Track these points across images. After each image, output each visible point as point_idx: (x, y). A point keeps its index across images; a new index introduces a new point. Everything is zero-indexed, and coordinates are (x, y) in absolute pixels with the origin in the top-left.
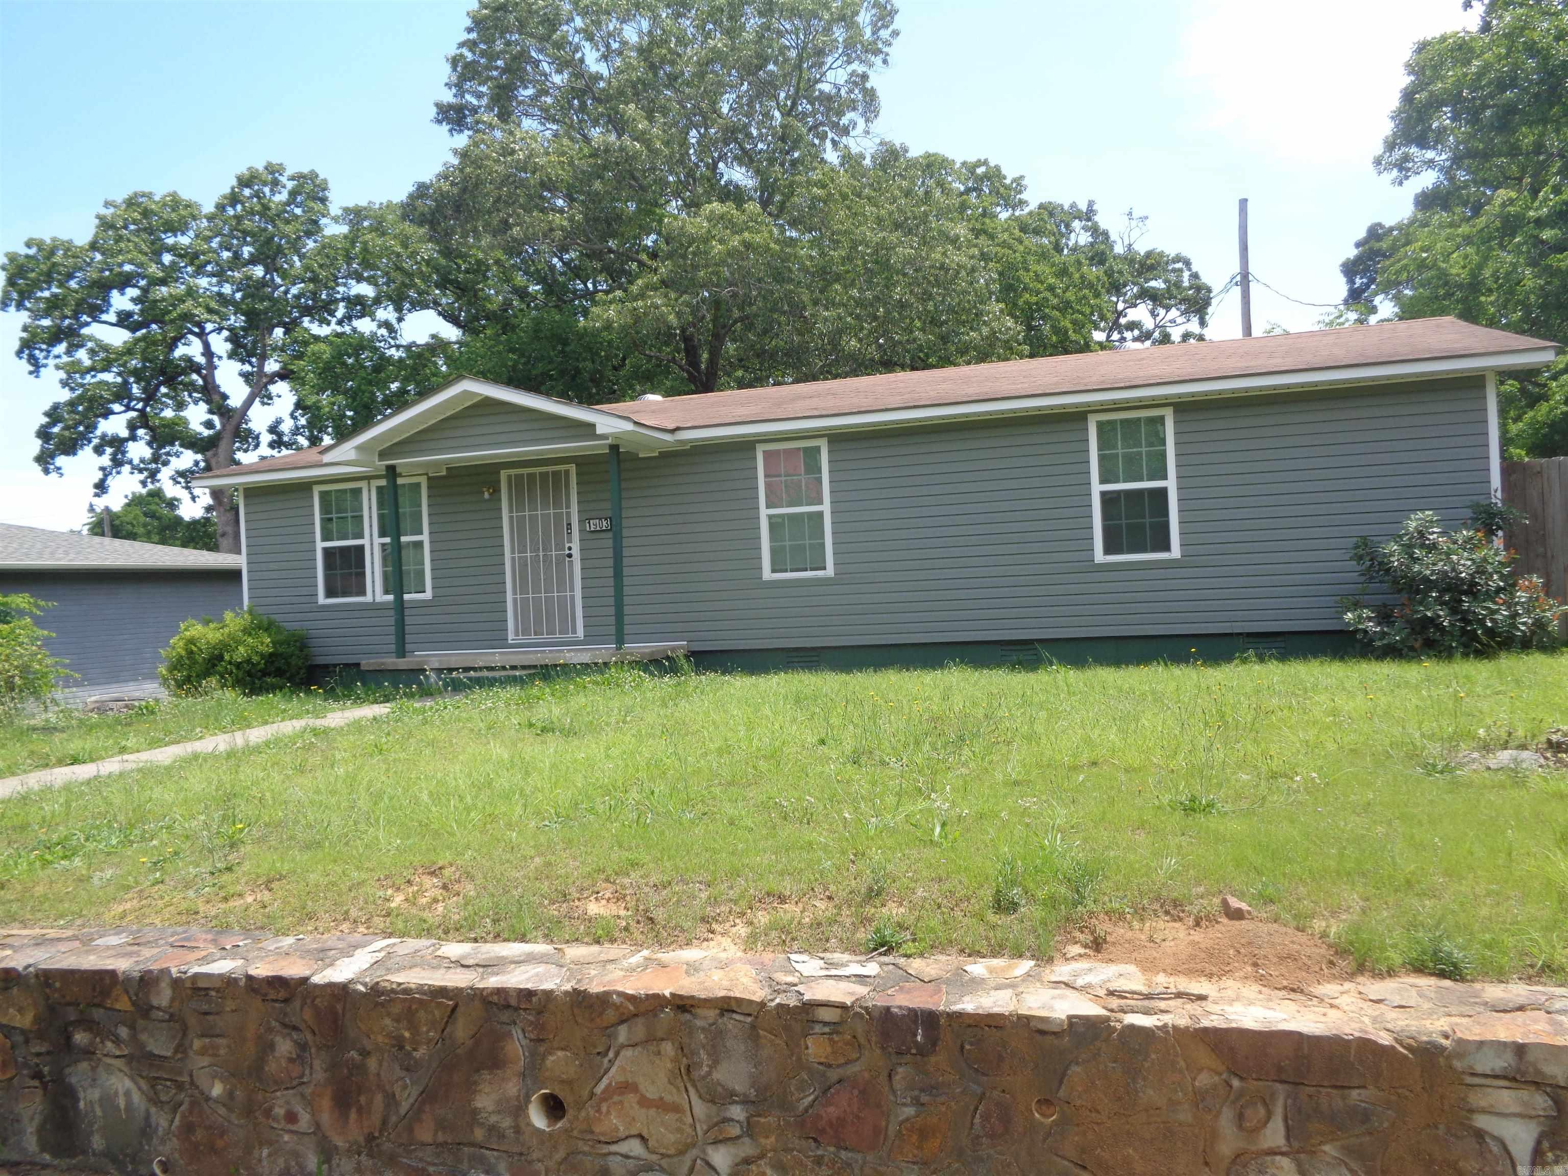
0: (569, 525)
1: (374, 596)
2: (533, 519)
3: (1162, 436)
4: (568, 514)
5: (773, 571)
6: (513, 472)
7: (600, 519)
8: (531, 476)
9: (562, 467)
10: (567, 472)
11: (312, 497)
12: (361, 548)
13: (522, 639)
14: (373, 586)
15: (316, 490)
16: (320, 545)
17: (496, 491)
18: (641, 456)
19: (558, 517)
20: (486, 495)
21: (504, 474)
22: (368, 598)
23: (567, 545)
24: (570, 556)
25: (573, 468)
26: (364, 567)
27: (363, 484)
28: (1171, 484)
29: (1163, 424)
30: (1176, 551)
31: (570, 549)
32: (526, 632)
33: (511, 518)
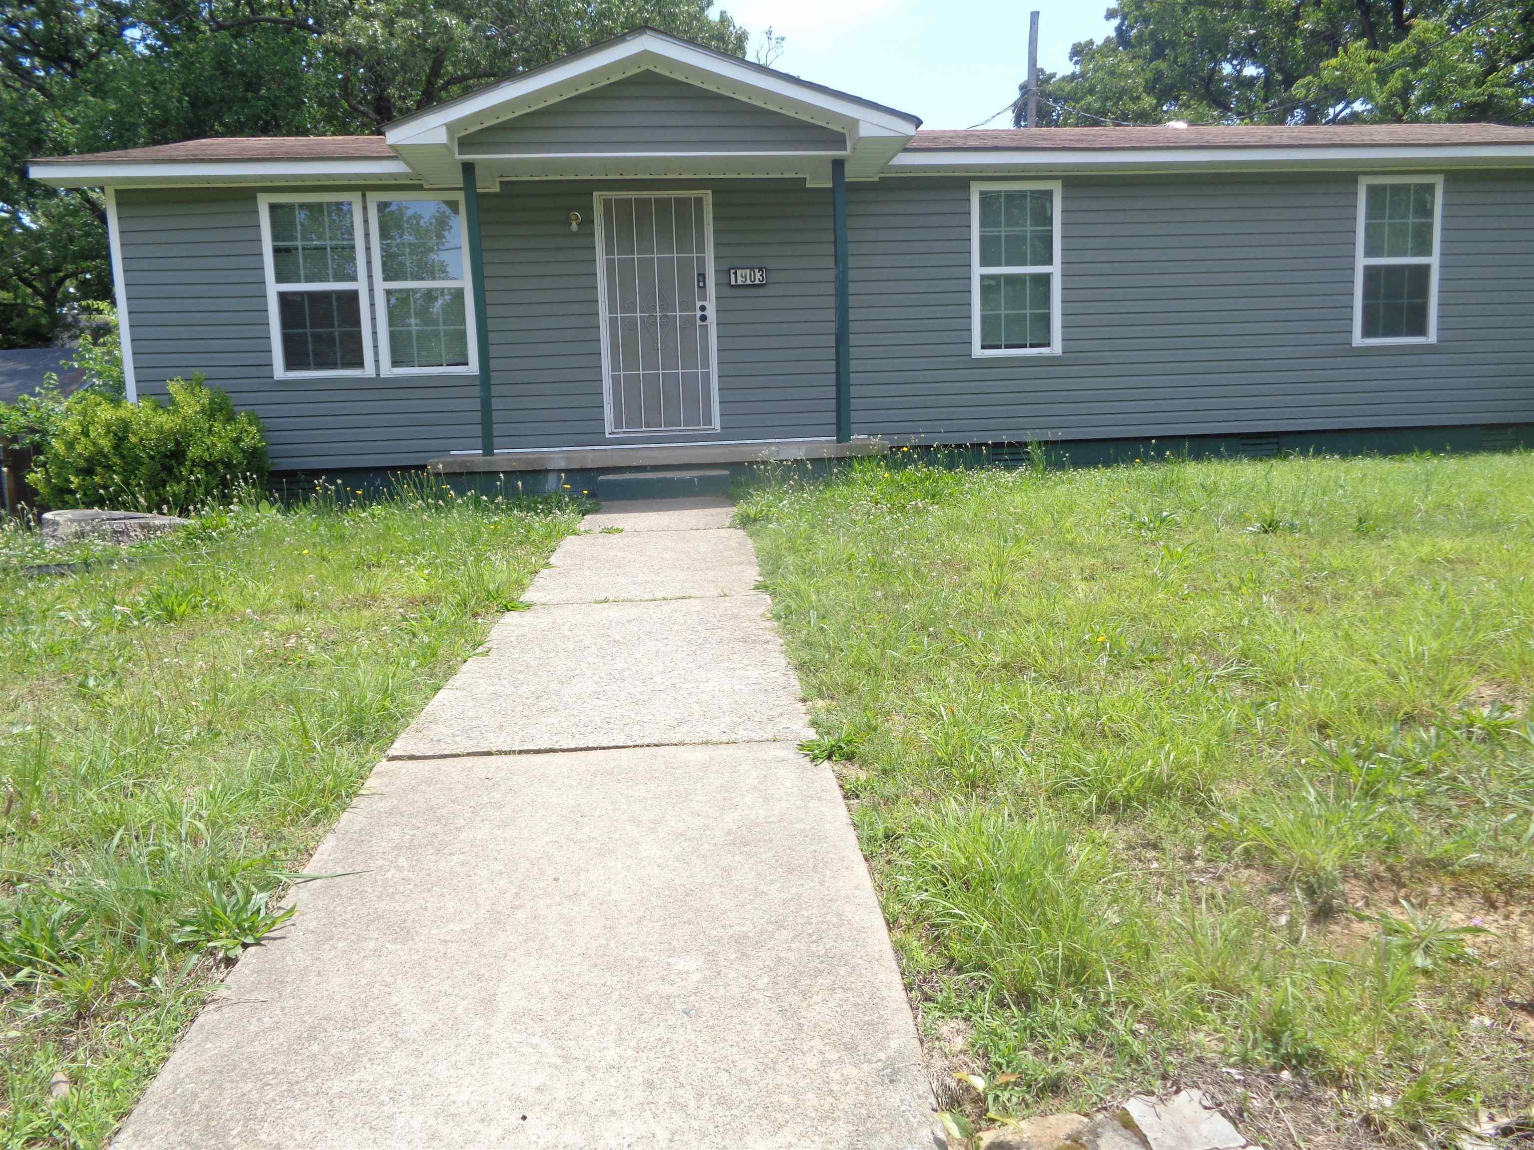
0: (702, 276)
1: (377, 368)
2: (647, 265)
3: (1429, 206)
4: (702, 261)
5: (983, 347)
6: (614, 195)
7: (752, 269)
8: (643, 204)
9: (692, 194)
10: (699, 201)
11: (256, 212)
12: (353, 296)
13: (626, 432)
14: (376, 354)
15: (263, 203)
16: (273, 289)
17: (588, 221)
18: (808, 186)
19: (684, 265)
20: (574, 227)
21: (598, 196)
22: (369, 371)
23: (699, 304)
24: (704, 318)
25: (708, 197)
26: (357, 323)
27: (355, 198)
28: (1434, 261)
29: (1433, 195)
30: (1432, 337)
31: (703, 308)
32: (633, 421)
33: (610, 263)
